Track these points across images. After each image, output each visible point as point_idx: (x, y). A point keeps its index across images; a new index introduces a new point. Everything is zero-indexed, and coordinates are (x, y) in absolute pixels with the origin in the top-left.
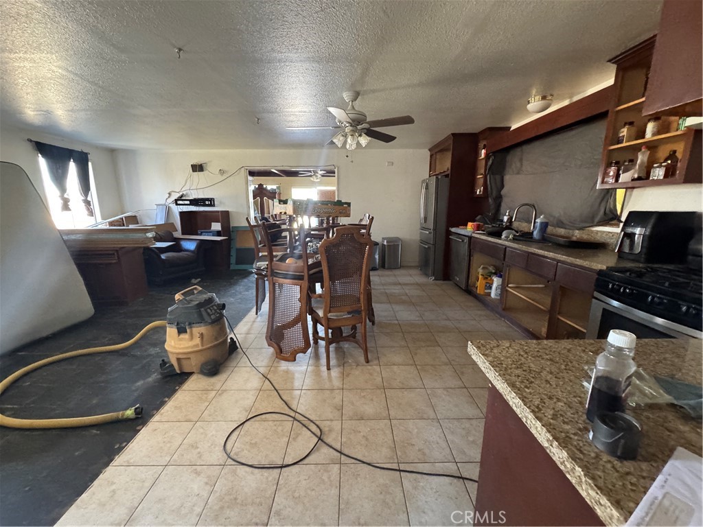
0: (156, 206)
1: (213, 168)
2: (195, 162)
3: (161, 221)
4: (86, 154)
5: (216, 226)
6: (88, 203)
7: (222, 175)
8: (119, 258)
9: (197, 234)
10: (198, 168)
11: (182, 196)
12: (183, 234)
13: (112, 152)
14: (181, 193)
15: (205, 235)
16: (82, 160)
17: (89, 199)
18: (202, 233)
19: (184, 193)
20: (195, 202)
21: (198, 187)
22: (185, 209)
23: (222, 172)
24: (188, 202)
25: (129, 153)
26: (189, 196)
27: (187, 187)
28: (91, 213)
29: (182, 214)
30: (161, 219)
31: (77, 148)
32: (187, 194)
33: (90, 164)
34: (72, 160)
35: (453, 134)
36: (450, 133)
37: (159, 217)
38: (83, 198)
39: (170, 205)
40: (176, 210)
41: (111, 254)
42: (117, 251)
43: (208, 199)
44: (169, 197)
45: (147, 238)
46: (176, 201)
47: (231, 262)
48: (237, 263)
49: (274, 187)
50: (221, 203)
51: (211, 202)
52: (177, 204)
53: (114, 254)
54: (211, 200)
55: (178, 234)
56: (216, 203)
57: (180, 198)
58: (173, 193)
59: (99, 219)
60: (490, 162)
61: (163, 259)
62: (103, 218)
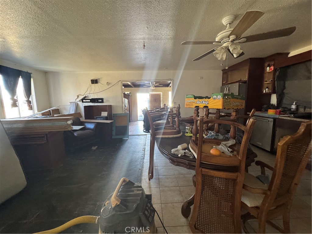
0: (70, 103)
1: (103, 82)
2: (93, 78)
3: (72, 112)
4: (30, 74)
5: (105, 114)
6: (29, 102)
7: (108, 85)
8: (47, 139)
9: (94, 119)
10: (94, 82)
11: (85, 97)
12: (86, 119)
13: (46, 73)
14: (85, 96)
15: (98, 119)
16: (27, 77)
17: (30, 100)
18: (96, 118)
19: (86, 95)
20: (93, 100)
21: (95, 92)
22: (87, 104)
23: (108, 83)
24: (89, 101)
25: (55, 74)
26: (89, 97)
27: (88, 92)
28: (31, 108)
29: (85, 107)
30: (73, 110)
31: (25, 70)
32: (88, 96)
33: (32, 79)
34: (20, 77)
35: (250, 58)
36: (249, 58)
37: (71, 109)
38: (26, 99)
39: (78, 103)
40: (82, 105)
41: (43, 137)
42: (46, 135)
43: (100, 99)
44: (77, 98)
45: (68, 124)
46: (82, 100)
47: (113, 134)
48: (117, 135)
49: (128, 93)
50: (107, 101)
51: (102, 100)
52: (83, 102)
53: (44, 137)
54: (102, 99)
55: (83, 119)
56: (104, 101)
57: (84, 99)
58: (79, 96)
59: (36, 111)
60: (277, 73)
61: (75, 136)
62: (39, 111)
